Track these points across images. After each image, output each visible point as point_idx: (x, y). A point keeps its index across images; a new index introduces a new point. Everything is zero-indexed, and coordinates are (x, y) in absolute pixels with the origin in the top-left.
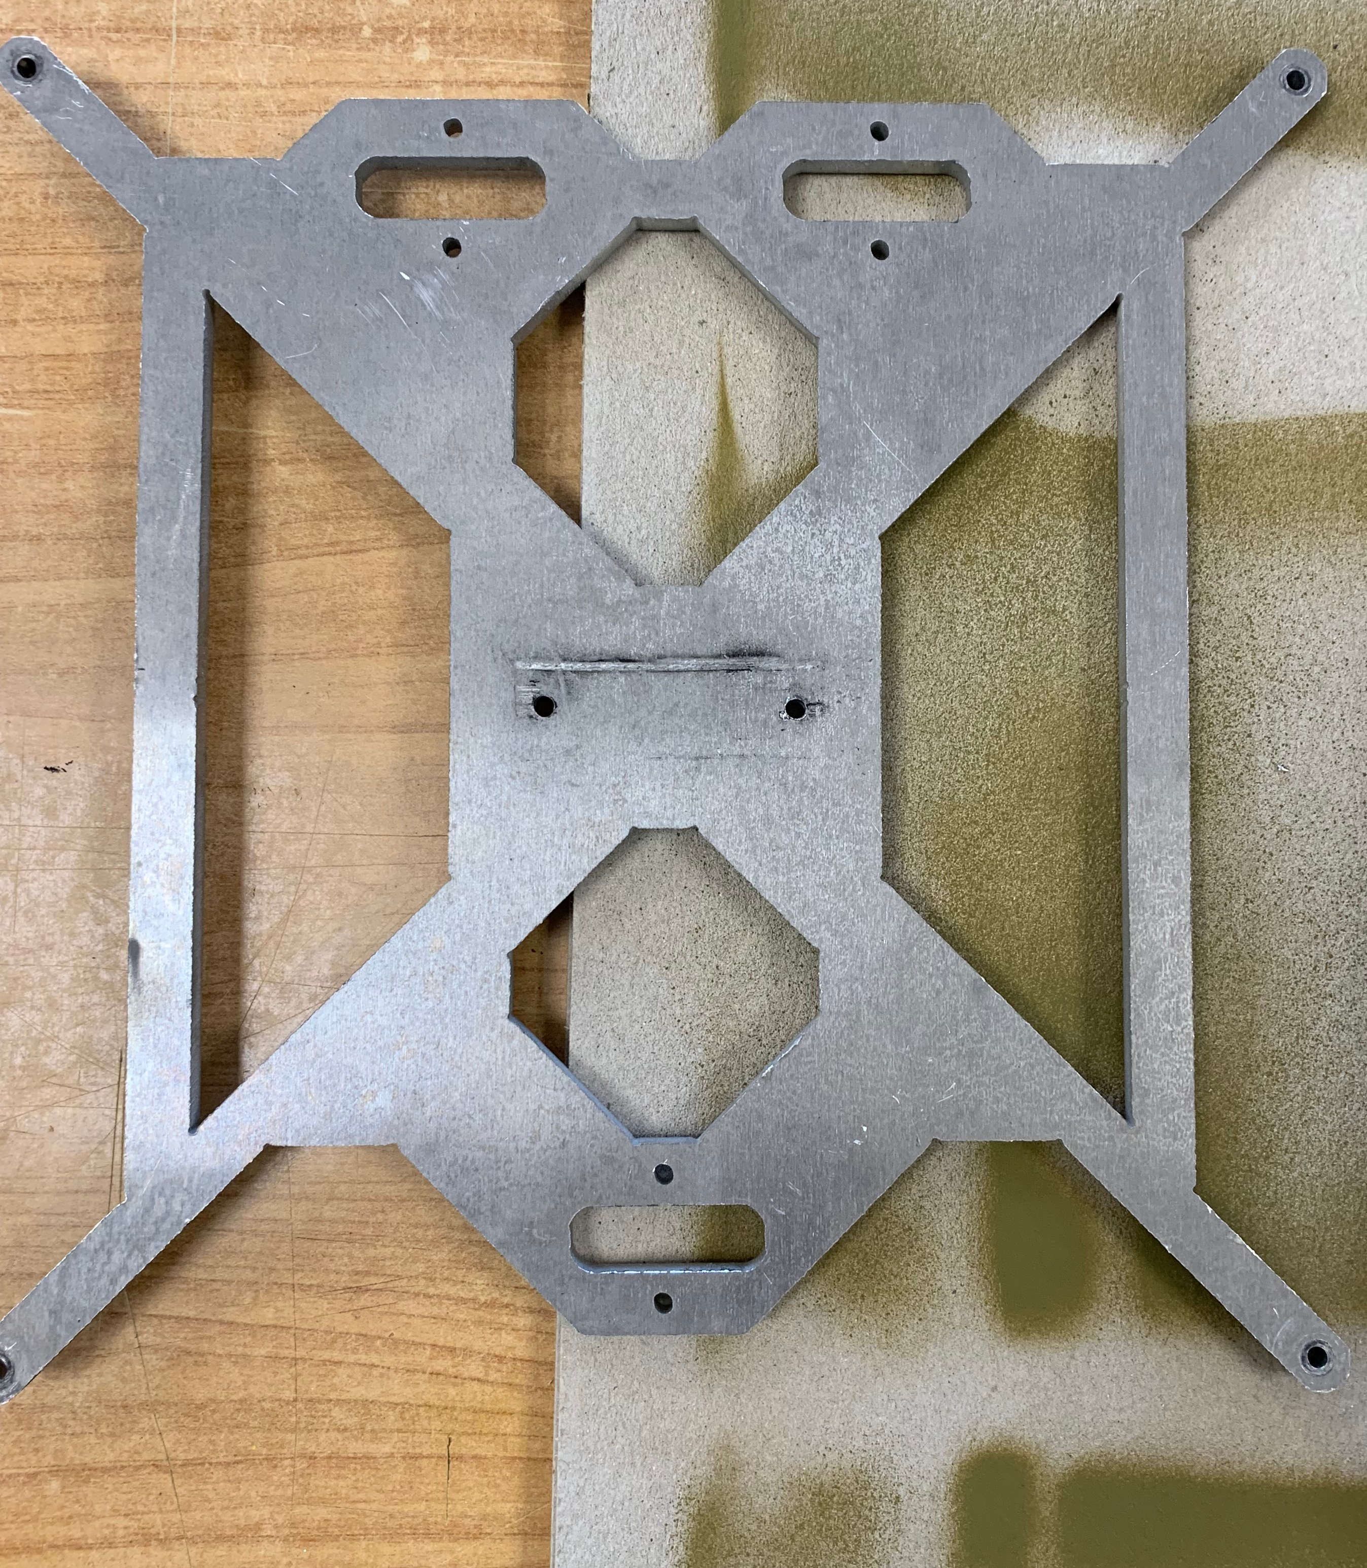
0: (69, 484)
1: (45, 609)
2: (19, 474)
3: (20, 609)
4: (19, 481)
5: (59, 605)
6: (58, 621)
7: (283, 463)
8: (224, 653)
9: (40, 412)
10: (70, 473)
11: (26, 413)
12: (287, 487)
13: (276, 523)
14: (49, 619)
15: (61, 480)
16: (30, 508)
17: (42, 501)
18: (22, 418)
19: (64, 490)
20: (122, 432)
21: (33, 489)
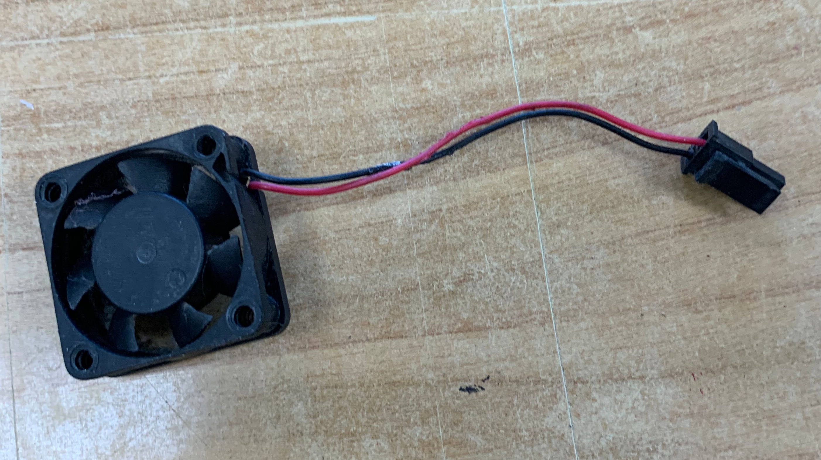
0: (427, 84)
1: (426, 216)
2: (373, 81)
3: (400, 221)
4: (374, 88)
5: (441, 210)
6: (443, 227)
7: (643, 28)
8: (627, 232)
9: (382, 15)
10: (425, 72)
11: (367, 19)
12: (654, 51)
13: (651, 90)
14: (433, 227)
15: (418, 80)
16: (389, 114)
17: (402, 105)
18: (364, 24)
19: (424, 90)
20: (471, 23)
21: (389, 95)
